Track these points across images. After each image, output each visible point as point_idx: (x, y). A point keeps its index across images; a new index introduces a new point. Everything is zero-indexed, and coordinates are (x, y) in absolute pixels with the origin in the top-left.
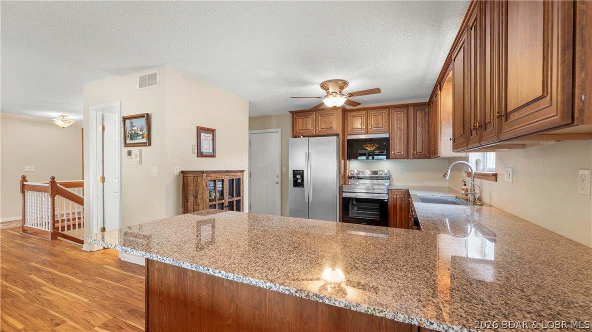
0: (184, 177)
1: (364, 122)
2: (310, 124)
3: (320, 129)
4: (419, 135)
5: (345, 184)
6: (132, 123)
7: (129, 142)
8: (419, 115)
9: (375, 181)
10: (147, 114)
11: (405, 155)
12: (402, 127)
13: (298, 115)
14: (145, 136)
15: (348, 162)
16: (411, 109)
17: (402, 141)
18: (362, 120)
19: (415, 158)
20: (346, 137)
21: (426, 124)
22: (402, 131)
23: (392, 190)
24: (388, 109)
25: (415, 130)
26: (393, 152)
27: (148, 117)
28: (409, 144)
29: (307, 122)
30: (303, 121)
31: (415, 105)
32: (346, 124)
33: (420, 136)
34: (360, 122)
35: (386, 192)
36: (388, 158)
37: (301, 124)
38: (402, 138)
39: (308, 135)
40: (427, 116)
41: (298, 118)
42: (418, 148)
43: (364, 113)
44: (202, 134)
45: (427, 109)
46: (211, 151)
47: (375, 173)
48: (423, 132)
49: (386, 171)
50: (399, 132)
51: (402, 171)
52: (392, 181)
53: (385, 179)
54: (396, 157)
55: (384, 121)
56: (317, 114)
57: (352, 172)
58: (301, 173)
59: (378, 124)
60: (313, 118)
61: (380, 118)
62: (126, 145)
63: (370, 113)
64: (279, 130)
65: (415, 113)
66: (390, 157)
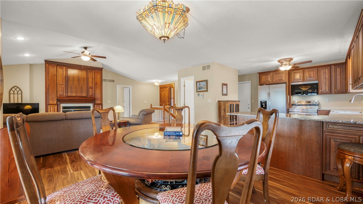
0: (219, 103)
1: (302, 75)
2: (269, 78)
3: (275, 81)
4: (338, 81)
5: (290, 108)
6: (200, 84)
7: (198, 90)
8: (338, 70)
9: (309, 107)
10: (207, 80)
11: (329, 92)
12: (327, 77)
13: (262, 74)
14: (205, 88)
15: (291, 96)
16: (333, 67)
17: (327, 84)
18: (301, 74)
19: (335, 93)
20: (290, 84)
21: (344, 75)
22: (327, 79)
23: (320, 110)
24: (317, 68)
25: (336, 78)
26: (321, 91)
27: (206, 81)
28: (332, 86)
29: (268, 77)
30: (265, 77)
31: (335, 65)
32: (290, 77)
33: (340, 81)
34: (299, 75)
35: (316, 111)
36: (318, 94)
37: (264, 79)
38: (327, 83)
39: (268, 83)
40: (344, 70)
41: (262, 76)
42: (338, 88)
43: (302, 71)
44: (224, 86)
45: (344, 66)
46: (226, 93)
47: (309, 102)
48: (342, 79)
49: (316, 101)
50: (324, 80)
51: (327, 101)
52: (321, 107)
53: (316, 105)
54: (323, 93)
55: (314, 74)
56: (273, 73)
57: (294, 102)
58: (265, 103)
59: (311, 76)
60: (271, 75)
61: (312, 73)
62: (197, 92)
63: (306, 70)
64: (250, 82)
65: (336, 69)
66: (319, 93)
